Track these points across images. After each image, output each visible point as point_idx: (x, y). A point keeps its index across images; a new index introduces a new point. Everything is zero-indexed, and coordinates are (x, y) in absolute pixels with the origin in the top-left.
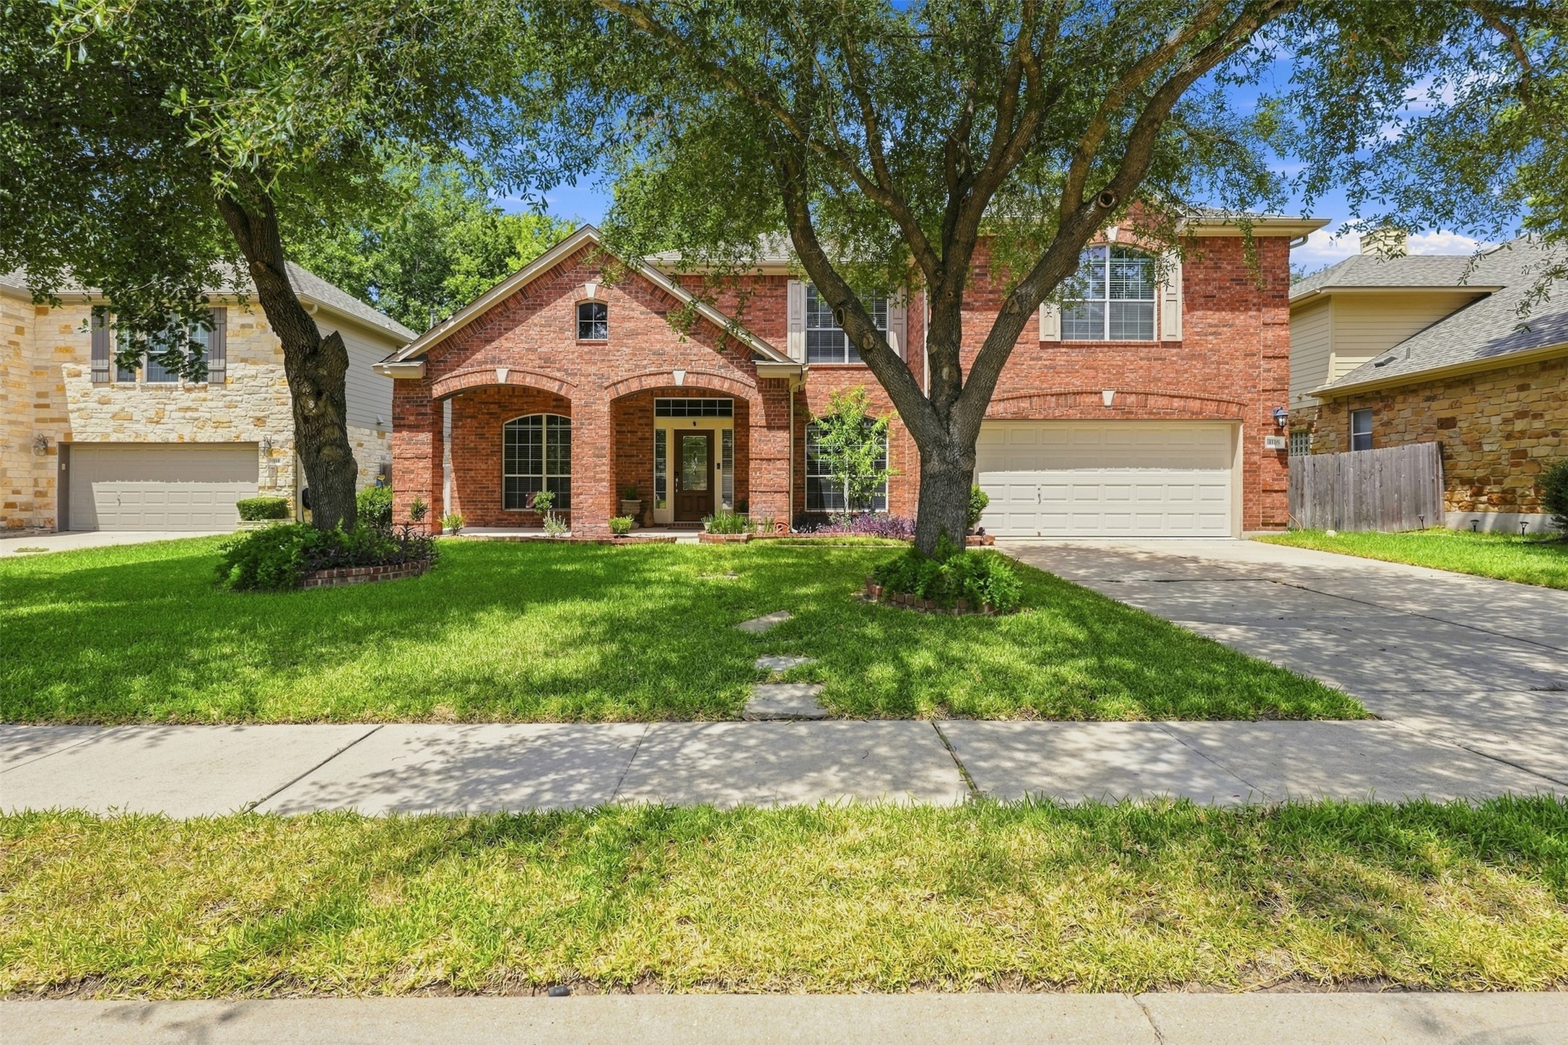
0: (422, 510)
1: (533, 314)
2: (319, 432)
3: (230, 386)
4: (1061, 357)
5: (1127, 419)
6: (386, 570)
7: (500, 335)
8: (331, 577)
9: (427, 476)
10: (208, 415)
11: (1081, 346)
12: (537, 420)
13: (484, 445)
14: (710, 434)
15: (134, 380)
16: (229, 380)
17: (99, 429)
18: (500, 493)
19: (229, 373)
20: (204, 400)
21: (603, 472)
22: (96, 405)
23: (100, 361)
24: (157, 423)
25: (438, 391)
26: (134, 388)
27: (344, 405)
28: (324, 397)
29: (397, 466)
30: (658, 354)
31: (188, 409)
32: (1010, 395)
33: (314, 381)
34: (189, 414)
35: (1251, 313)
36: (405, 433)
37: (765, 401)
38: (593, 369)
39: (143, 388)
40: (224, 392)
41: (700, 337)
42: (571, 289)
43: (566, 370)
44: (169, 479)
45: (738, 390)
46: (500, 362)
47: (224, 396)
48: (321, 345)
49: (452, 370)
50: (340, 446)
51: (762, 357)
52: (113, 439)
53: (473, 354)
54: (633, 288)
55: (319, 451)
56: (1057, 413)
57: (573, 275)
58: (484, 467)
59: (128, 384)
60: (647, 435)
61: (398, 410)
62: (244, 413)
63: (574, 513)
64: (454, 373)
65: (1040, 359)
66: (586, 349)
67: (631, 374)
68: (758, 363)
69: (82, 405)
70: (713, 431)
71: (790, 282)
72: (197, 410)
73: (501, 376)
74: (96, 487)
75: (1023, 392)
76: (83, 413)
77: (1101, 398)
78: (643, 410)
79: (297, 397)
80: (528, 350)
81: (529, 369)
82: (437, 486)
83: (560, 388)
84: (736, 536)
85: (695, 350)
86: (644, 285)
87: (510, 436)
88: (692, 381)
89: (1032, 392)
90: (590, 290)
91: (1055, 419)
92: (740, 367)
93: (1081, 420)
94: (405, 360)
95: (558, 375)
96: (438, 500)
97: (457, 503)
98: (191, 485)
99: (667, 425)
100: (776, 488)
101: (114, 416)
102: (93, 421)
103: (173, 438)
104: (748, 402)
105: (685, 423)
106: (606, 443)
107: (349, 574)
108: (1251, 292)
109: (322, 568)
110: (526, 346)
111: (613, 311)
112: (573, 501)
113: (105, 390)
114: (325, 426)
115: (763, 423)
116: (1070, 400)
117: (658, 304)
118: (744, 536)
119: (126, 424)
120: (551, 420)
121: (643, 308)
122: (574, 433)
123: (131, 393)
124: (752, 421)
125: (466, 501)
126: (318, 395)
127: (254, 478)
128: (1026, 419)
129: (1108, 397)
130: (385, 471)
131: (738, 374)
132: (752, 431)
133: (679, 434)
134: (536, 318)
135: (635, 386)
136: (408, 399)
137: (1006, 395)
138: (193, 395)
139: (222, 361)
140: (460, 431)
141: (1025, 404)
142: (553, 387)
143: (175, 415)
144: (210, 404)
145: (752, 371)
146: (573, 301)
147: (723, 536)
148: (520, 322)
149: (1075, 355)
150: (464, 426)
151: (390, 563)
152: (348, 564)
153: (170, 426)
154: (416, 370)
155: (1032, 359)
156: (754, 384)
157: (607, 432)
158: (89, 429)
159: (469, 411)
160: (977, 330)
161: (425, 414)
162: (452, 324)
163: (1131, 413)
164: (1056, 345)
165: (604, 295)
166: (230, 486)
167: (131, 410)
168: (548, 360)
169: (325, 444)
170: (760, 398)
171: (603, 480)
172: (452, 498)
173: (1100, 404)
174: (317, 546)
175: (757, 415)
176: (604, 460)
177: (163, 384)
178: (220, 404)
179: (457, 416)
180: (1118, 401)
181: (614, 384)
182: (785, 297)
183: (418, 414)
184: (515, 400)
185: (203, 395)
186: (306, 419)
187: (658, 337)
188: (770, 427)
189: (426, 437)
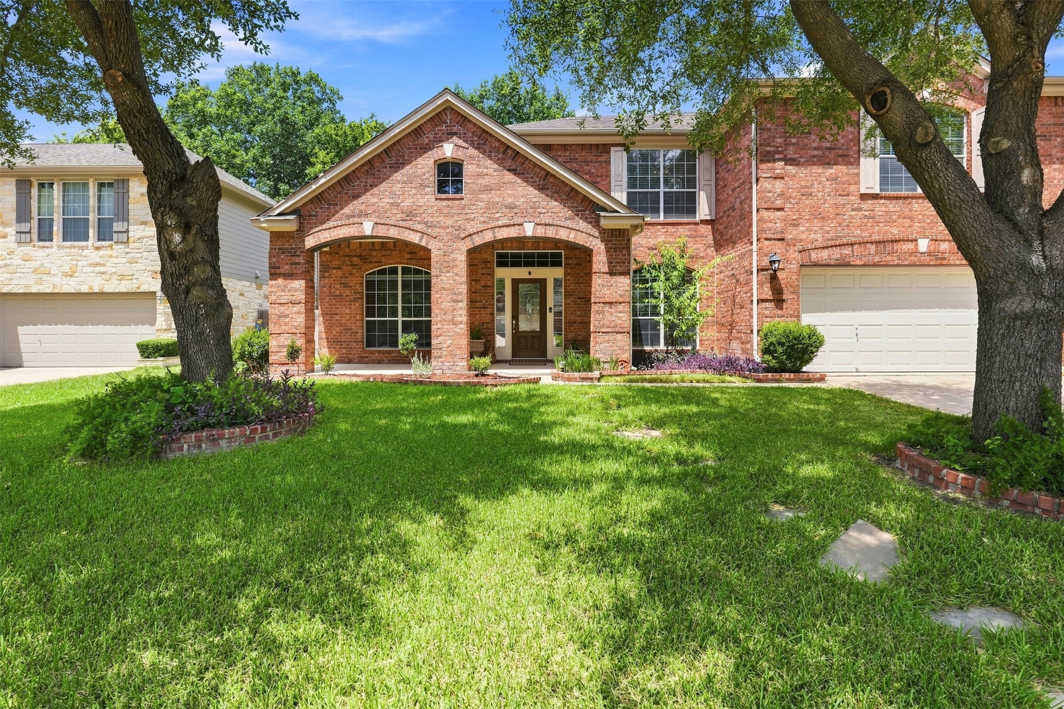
0: (297, 351)
1: (396, 172)
2: (187, 270)
3: (131, 245)
4: (880, 208)
5: (941, 265)
6: (264, 430)
7: (367, 190)
8: (199, 440)
9: (301, 319)
10: (114, 270)
11: (898, 198)
12: (394, 271)
13: (348, 292)
14: (542, 283)
15: (51, 240)
16: (131, 240)
17: (23, 282)
18: (361, 334)
19: (131, 234)
20: (111, 256)
21: (461, 315)
22: (20, 262)
23: (23, 224)
24: (71, 276)
25: (310, 242)
26: (52, 247)
27: (217, 241)
28: (193, 231)
29: (273, 311)
30: (510, 207)
31: (97, 264)
32: (833, 243)
33: (181, 212)
34: (98, 269)
35: (1054, 166)
36: (280, 281)
37: (608, 250)
38: (450, 222)
39: (59, 247)
40: (127, 250)
41: (549, 192)
42: (431, 149)
43: (426, 223)
44: (82, 323)
45: (581, 240)
46: (366, 215)
47: (127, 253)
48: (189, 172)
49: (323, 223)
50: (213, 287)
51: (604, 210)
52: (34, 290)
53: (342, 209)
54: (487, 148)
55: (187, 292)
56: (877, 259)
57: (432, 136)
58: (348, 311)
59: (47, 244)
60: (489, 283)
61: (274, 260)
62: (144, 268)
63: (434, 353)
64: (324, 226)
65: (860, 209)
66: (444, 203)
67: (485, 226)
68: (602, 214)
69: (8, 262)
70: (545, 280)
71: (613, 149)
72: (104, 265)
73: (368, 228)
74: (21, 330)
75: (845, 241)
76: (10, 269)
77: (917, 245)
78: (486, 262)
79: (161, 230)
80: (392, 204)
81: (392, 222)
82: (309, 328)
83: (421, 239)
84: (590, 375)
85: (544, 204)
86: (497, 144)
87: (370, 285)
88: (541, 232)
89: (853, 240)
90: (448, 150)
91: (875, 265)
92: (585, 219)
93: (898, 265)
94: (279, 214)
95: (419, 227)
96: (310, 341)
97: (325, 343)
98: (101, 329)
99: (507, 274)
100: (617, 330)
101: (35, 271)
102: (18, 275)
103: (85, 289)
104: (592, 251)
105: (521, 273)
106: (464, 289)
107: (222, 437)
108: (1055, 146)
109: (189, 430)
110: (391, 201)
111: (469, 169)
112: (434, 342)
113: (27, 249)
114: (195, 263)
115: (606, 270)
116: (889, 247)
117: (509, 162)
118: (596, 374)
119: (45, 277)
120: (405, 271)
121: (496, 166)
122: (434, 280)
123: (48, 251)
124: (595, 268)
125: (333, 343)
126: (186, 228)
127: (153, 323)
128: (848, 265)
129: (923, 245)
130: (263, 316)
131: (583, 225)
132: (594, 277)
133: (516, 282)
134: (397, 176)
135: (488, 237)
136: (283, 251)
137: (829, 243)
138: (101, 253)
139: (126, 224)
140: (327, 281)
141: (847, 251)
142: (415, 238)
143: (86, 269)
144: (115, 260)
145: (596, 224)
146: (432, 160)
147: (576, 374)
148: (385, 179)
149: (892, 206)
150: (330, 276)
151: (269, 420)
152: (219, 424)
153: (82, 279)
154: (290, 225)
155: (853, 210)
156: (597, 234)
157: (464, 279)
158: (14, 282)
159: (336, 263)
160: (803, 183)
161: (299, 264)
162: (322, 181)
163: (945, 259)
164: (875, 197)
165: (460, 154)
166: (132, 329)
167: (49, 266)
168: (410, 214)
169: (194, 285)
170: (603, 247)
171: (461, 323)
172: (320, 338)
173: (915, 252)
174: (183, 402)
175: (600, 261)
176: (461, 305)
177: (76, 243)
178: (124, 260)
179: (325, 268)
180: (932, 248)
181: (470, 235)
182: (608, 162)
183: (291, 264)
184: (374, 253)
185: (109, 252)
186: (172, 255)
187: (510, 192)
188: (611, 273)
189: (299, 284)
